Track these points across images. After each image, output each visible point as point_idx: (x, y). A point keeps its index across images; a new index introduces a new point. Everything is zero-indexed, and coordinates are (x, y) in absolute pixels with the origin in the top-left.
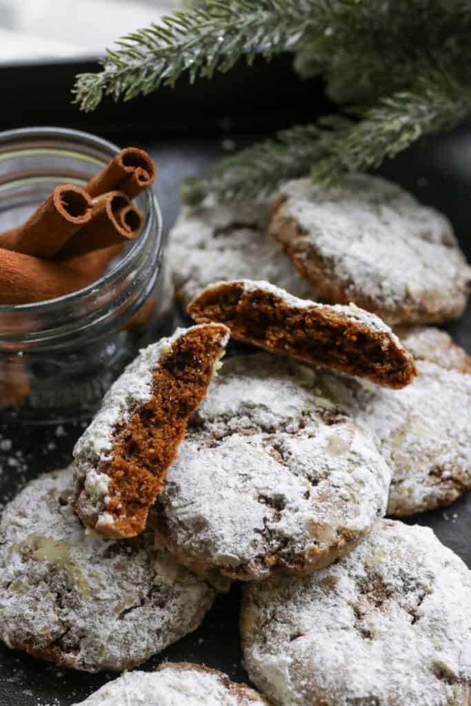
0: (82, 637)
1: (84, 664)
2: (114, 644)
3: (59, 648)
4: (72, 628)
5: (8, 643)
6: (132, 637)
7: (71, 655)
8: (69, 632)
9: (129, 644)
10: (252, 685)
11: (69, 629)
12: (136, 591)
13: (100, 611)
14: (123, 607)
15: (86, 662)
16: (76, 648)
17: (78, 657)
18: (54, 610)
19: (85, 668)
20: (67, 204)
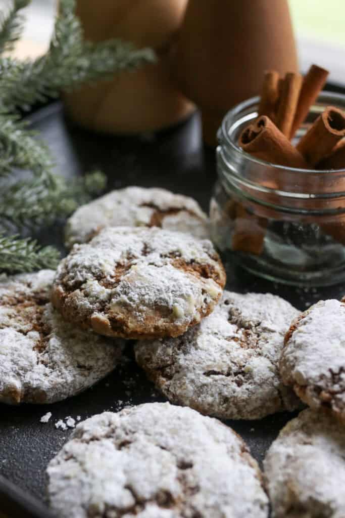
0: (178, 372)
1: (168, 390)
2: (192, 386)
3: (161, 373)
4: (175, 364)
5: (136, 357)
6: (206, 389)
7: (164, 379)
8: (172, 366)
9: (202, 393)
10: (261, 466)
11: (173, 363)
12: (228, 365)
13: (198, 361)
14: (214, 367)
15: (170, 389)
16: (170, 377)
17: (168, 383)
18: (173, 348)
19: (168, 394)
20: (332, 120)
